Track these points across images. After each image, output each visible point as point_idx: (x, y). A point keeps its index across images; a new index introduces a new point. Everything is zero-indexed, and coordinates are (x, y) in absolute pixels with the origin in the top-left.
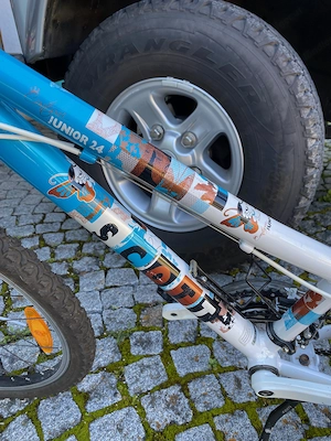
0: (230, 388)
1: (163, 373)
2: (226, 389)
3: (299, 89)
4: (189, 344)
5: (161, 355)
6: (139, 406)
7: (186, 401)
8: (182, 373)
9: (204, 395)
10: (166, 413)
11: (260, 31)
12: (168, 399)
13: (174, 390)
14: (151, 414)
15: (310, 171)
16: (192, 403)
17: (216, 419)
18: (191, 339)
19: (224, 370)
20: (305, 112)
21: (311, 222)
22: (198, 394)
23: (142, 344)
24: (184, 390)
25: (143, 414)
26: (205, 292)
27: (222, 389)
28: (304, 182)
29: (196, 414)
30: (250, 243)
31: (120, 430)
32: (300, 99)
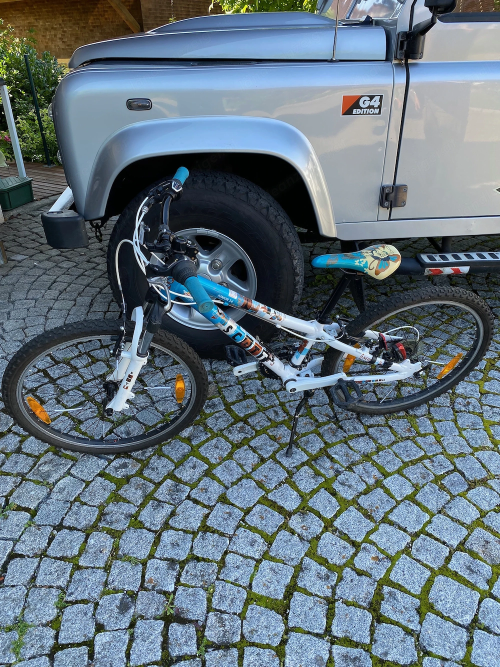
0: (272, 416)
1: (230, 418)
2: (270, 417)
3: (284, 232)
4: (241, 401)
5: (225, 409)
6: (223, 436)
7: (249, 427)
8: (242, 415)
9: (258, 422)
10: (239, 435)
11: (257, 200)
12: (238, 429)
13: (240, 424)
14: (231, 437)
15: (297, 278)
16: (253, 428)
17: (268, 431)
18: (241, 397)
19: (267, 409)
20: (289, 245)
21: (304, 306)
22: (255, 423)
23: (210, 407)
24: (246, 422)
25: (227, 439)
26: (263, 348)
27: (268, 417)
28: (295, 285)
29: (256, 431)
30: (279, 324)
31: (218, 448)
32: (285, 238)
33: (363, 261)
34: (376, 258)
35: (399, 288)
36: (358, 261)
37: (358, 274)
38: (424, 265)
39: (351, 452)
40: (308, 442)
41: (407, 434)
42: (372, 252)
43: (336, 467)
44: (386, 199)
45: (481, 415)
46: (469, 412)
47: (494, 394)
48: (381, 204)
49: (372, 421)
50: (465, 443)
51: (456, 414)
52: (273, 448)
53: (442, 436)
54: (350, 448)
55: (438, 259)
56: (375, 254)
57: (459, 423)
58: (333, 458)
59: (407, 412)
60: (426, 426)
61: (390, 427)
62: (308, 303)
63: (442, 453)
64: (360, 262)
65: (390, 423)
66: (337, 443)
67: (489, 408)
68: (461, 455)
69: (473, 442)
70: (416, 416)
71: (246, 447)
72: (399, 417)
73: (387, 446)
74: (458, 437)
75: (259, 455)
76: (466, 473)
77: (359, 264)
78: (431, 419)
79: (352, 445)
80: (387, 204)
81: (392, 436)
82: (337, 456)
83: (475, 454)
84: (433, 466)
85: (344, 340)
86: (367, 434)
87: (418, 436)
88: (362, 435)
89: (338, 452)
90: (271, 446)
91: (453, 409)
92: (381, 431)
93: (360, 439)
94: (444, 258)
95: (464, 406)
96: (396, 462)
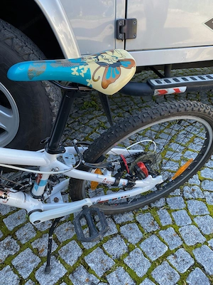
4: (13, 212)
7: (15, 242)
8: (11, 228)
9: (25, 235)
10: (4, 253)
12: (5, 245)
13: (8, 239)
16: (19, 241)
17: (32, 244)
21: (76, 123)
22: (22, 236)
24: (14, 236)
28: (51, 109)
29: (21, 246)
33: (83, 69)
34: (102, 64)
35: (136, 107)
36: (76, 68)
37: (80, 88)
38: (153, 87)
39: (106, 257)
40: (67, 251)
41: (152, 229)
42: (97, 57)
43: (91, 279)
44: (120, 32)
45: (204, 200)
46: (195, 199)
47: (210, 180)
48: (117, 37)
49: (122, 219)
50: (198, 231)
51: (186, 202)
52: (34, 264)
53: (179, 227)
54: (105, 252)
55: (163, 82)
56: (101, 60)
57: (190, 211)
58: (89, 267)
59: (150, 206)
60: (166, 218)
61: (138, 223)
62: (79, 121)
63: (182, 246)
64: (79, 71)
65: (137, 218)
66: (93, 248)
67: (209, 193)
68: (197, 245)
69: (204, 229)
70: (157, 209)
71: (8, 267)
72: (144, 212)
73: (136, 244)
74: (192, 226)
75: (19, 275)
76: (205, 267)
77: (77, 74)
78: (168, 210)
79: (106, 249)
80: (121, 36)
81: (140, 233)
82: (93, 265)
83: (209, 242)
84: (176, 262)
85: (82, 168)
86: (119, 233)
87: (161, 229)
88: (115, 235)
89: (94, 260)
90: (32, 262)
91: (183, 197)
92: (131, 229)
93: (113, 241)
94: (167, 81)
95: (191, 193)
96: (145, 264)
